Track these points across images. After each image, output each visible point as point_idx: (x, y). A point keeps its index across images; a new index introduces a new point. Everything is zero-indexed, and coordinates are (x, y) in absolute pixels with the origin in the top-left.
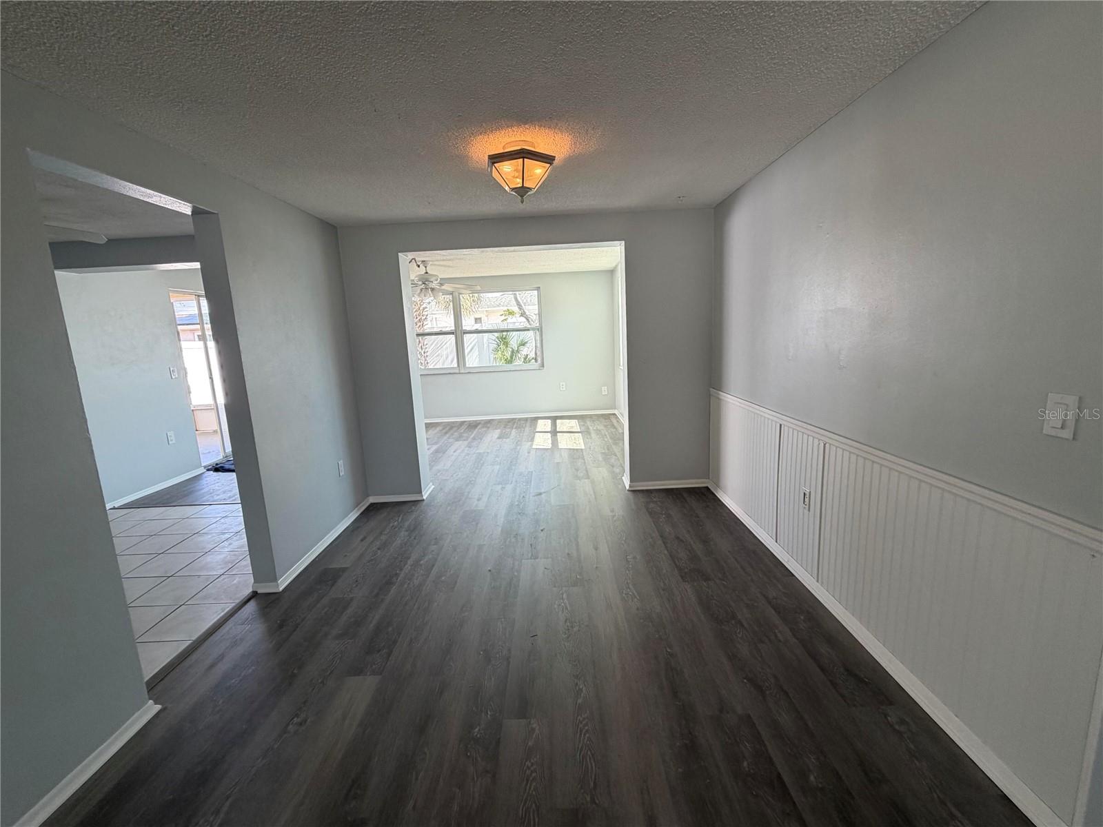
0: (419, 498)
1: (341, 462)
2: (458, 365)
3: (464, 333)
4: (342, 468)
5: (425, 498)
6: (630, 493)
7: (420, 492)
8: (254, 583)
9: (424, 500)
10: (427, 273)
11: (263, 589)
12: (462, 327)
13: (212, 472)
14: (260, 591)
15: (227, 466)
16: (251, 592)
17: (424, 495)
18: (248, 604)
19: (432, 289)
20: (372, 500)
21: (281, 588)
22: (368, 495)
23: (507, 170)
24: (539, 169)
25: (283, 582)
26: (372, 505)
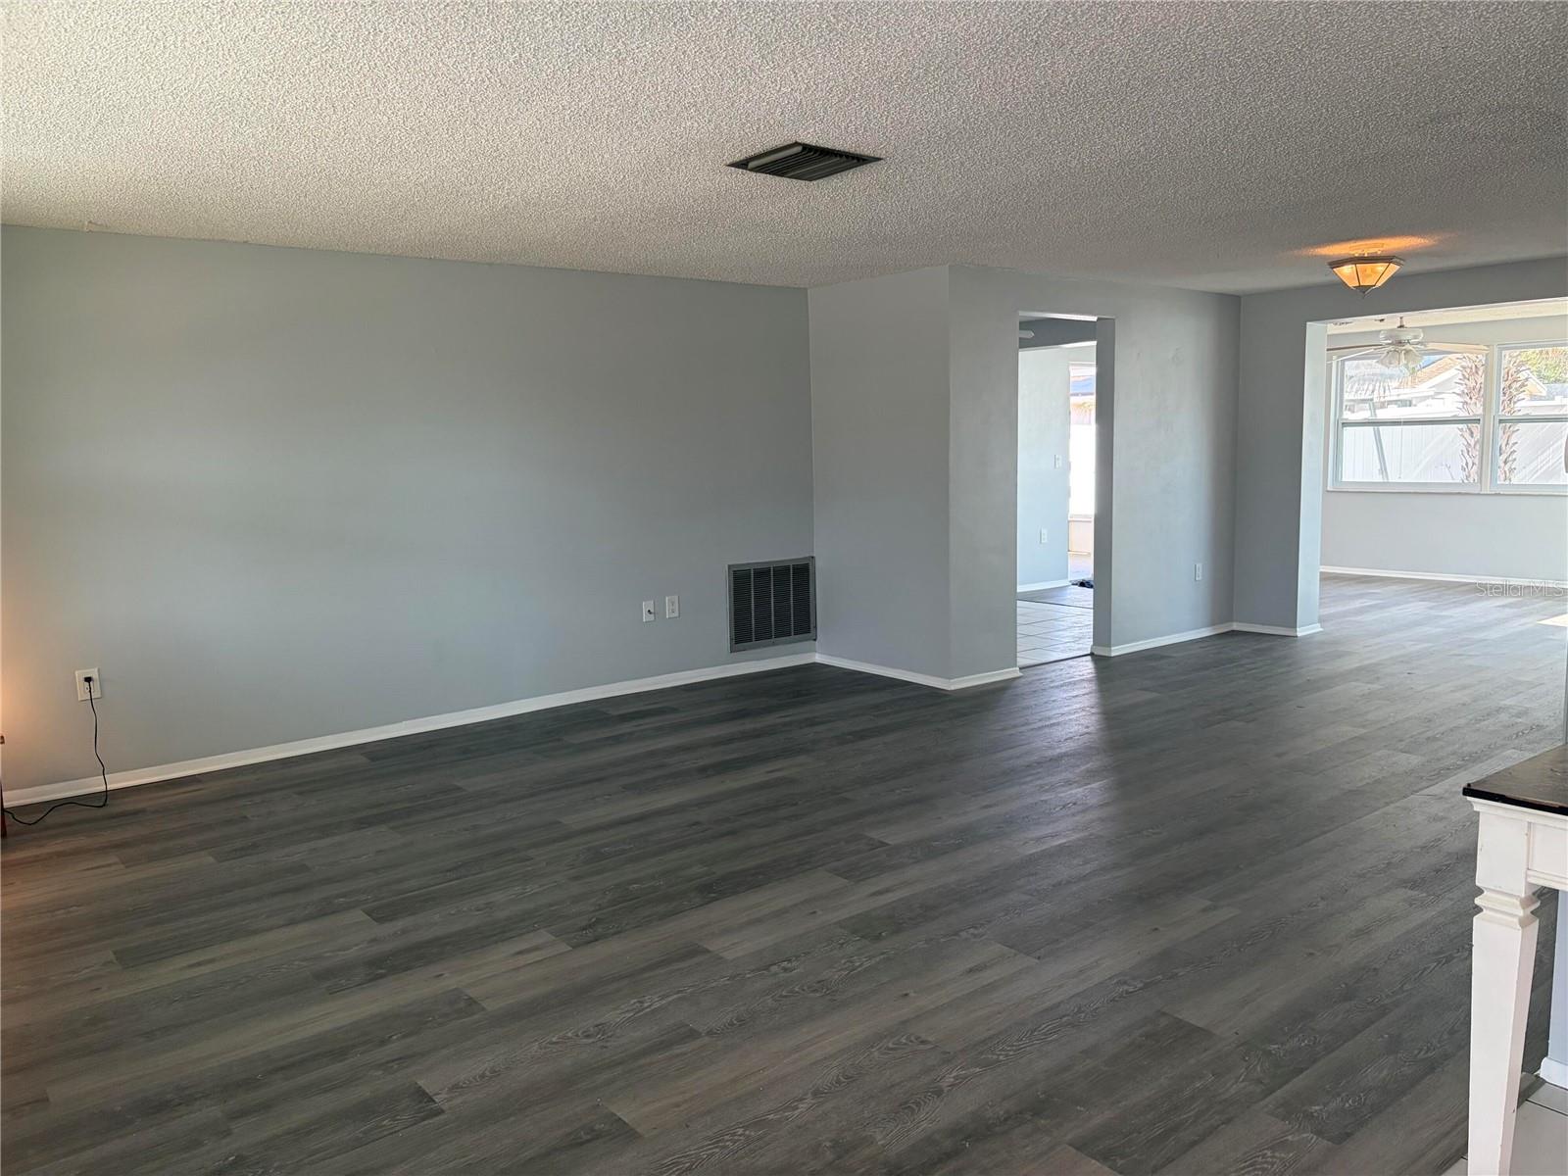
0: (1293, 634)
1: (1199, 565)
2: (1481, 481)
4: (1199, 572)
5: (1299, 634)
7: (1294, 626)
8: (1093, 644)
9: (1296, 636)
10: (1401, 326)
11: (1099, 651)
13: (1077, 586)
14: (1095, 652)
16: (1089, 652)
17: (1301, 632)
18: (1084, 658)
19: (1407, 352)
20: (1236, 626)
21: (1113, 654)
22: (1232, 621)
23: (1346, 272)
24: (1380, 267)
25: (1116, 651)
26: (1233, 631)
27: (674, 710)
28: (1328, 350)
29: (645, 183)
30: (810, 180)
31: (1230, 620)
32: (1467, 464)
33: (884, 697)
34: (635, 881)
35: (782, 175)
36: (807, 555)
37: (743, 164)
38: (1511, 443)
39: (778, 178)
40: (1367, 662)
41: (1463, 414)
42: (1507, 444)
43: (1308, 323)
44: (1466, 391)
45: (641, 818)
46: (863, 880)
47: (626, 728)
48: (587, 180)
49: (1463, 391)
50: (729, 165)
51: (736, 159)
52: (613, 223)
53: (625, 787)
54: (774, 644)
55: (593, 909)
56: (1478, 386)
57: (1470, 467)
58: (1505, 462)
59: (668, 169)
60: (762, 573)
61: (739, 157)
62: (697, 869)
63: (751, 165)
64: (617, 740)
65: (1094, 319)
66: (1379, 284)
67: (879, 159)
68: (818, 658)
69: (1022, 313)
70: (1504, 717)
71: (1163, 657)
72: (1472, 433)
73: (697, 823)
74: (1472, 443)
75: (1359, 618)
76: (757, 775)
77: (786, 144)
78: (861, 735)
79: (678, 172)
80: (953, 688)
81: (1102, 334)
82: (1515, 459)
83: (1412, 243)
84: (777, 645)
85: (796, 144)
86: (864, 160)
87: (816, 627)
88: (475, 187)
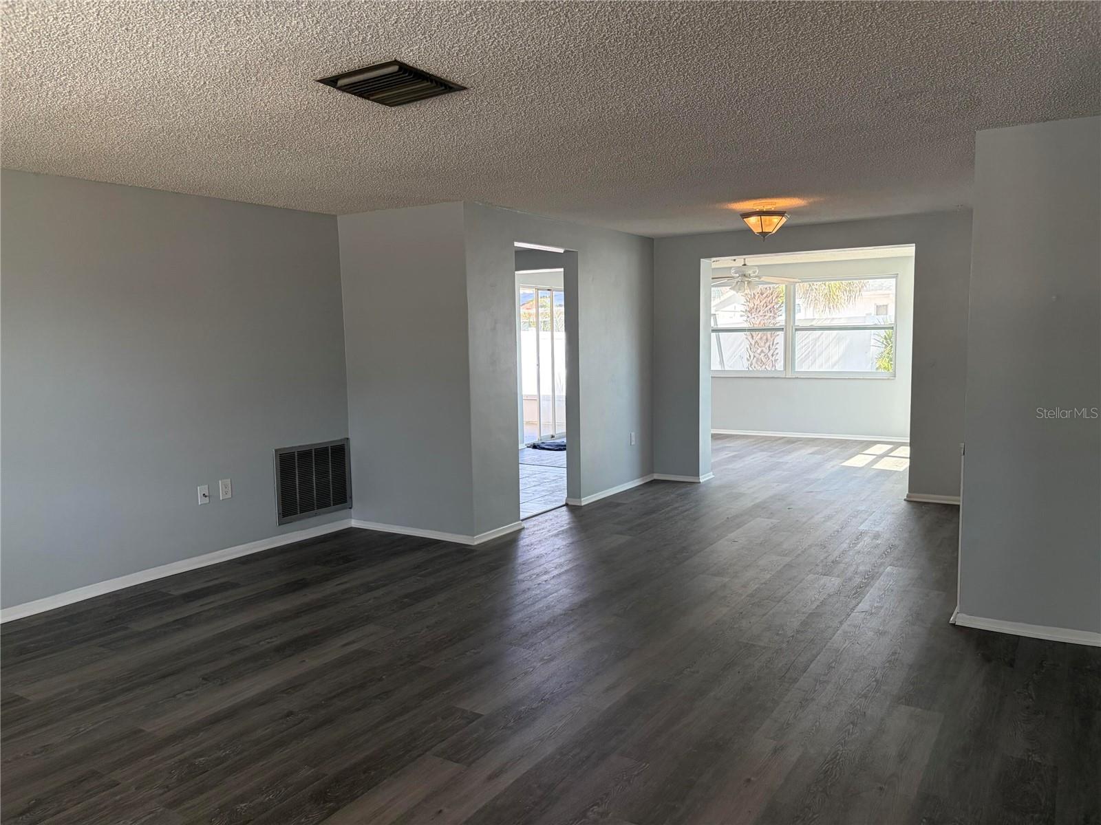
0: (697, 481)
1: (633, 434)
2: (785, 369)
3: (796, 330)
4: (633, 439)
5: (701, 481)
6: (905, 502)
7: (697, 475)
8: (568, 497)
9: (700, 483)
10: (745, 265)
11: (573, 502)
12: (794, 322)
13: (530, 449)
14: (570, 503)
15: (543, 446)
16: (564, 503)
17: (703, 479)
18: (563, 508)
19: (749, 282)
20: (656, 476)
21: (583, 504)
22: (653, 473)
23: (753, 221)
24: (775, 219)
25: (585, 501)
26: (655, 480)
27: (234, 586)
28: (713, 278)
29: (224, 94)
30: (391, 105)
31: (652, 472)
32: (750, 356)
33: (420, 556)
34: (242, 798)
35: (367, 98)
36: (343, 437)
37: (332, 82)
38: (775, 343)
39: (360, 100)
40: (758, 501)
41: (746, 325)
42: (773, 344)
43: (702, 260)
44: (748, 310)
45: (230, 714)
46: (474, 761)
47: (193, 608)
48: (162, 82)
49: (746, 310)
50: (318, 81)
51: (328, 75)
52: (179, 136)
53: (206, 678)
54: (316, 515)
55: (161, 791)
56: (755, 307)
57: (752, 358)
58: (772, 355)
59: (254, 79)
60: (305, 455)
61: (332, 72)
62: (306, 772)
63: (341, 82)
64: (185, 623)
65: (561, 251)
66: (774, 232)
67: (465, 88)
68: (354, 523)
69: (517, 244)
70: (867, 540)
71: (618, 505)
72: (752, 337)
73: (290, 714)
74: (753, 343)
75: (730, 466)
76: (333, 650)
77: (384, 61)
78: (417, 597)
79: (264, 84)
80: (476, 543)
81: (568, 262)
82: (777, 354)
83: (797, 203)
84: (320, 515)
85: (395, 62)
86: (451, 88)
87: (351, 497)
88: (33, 80)
